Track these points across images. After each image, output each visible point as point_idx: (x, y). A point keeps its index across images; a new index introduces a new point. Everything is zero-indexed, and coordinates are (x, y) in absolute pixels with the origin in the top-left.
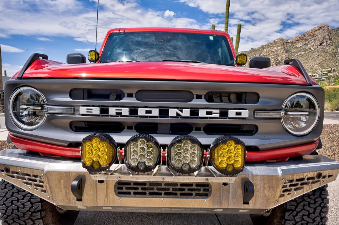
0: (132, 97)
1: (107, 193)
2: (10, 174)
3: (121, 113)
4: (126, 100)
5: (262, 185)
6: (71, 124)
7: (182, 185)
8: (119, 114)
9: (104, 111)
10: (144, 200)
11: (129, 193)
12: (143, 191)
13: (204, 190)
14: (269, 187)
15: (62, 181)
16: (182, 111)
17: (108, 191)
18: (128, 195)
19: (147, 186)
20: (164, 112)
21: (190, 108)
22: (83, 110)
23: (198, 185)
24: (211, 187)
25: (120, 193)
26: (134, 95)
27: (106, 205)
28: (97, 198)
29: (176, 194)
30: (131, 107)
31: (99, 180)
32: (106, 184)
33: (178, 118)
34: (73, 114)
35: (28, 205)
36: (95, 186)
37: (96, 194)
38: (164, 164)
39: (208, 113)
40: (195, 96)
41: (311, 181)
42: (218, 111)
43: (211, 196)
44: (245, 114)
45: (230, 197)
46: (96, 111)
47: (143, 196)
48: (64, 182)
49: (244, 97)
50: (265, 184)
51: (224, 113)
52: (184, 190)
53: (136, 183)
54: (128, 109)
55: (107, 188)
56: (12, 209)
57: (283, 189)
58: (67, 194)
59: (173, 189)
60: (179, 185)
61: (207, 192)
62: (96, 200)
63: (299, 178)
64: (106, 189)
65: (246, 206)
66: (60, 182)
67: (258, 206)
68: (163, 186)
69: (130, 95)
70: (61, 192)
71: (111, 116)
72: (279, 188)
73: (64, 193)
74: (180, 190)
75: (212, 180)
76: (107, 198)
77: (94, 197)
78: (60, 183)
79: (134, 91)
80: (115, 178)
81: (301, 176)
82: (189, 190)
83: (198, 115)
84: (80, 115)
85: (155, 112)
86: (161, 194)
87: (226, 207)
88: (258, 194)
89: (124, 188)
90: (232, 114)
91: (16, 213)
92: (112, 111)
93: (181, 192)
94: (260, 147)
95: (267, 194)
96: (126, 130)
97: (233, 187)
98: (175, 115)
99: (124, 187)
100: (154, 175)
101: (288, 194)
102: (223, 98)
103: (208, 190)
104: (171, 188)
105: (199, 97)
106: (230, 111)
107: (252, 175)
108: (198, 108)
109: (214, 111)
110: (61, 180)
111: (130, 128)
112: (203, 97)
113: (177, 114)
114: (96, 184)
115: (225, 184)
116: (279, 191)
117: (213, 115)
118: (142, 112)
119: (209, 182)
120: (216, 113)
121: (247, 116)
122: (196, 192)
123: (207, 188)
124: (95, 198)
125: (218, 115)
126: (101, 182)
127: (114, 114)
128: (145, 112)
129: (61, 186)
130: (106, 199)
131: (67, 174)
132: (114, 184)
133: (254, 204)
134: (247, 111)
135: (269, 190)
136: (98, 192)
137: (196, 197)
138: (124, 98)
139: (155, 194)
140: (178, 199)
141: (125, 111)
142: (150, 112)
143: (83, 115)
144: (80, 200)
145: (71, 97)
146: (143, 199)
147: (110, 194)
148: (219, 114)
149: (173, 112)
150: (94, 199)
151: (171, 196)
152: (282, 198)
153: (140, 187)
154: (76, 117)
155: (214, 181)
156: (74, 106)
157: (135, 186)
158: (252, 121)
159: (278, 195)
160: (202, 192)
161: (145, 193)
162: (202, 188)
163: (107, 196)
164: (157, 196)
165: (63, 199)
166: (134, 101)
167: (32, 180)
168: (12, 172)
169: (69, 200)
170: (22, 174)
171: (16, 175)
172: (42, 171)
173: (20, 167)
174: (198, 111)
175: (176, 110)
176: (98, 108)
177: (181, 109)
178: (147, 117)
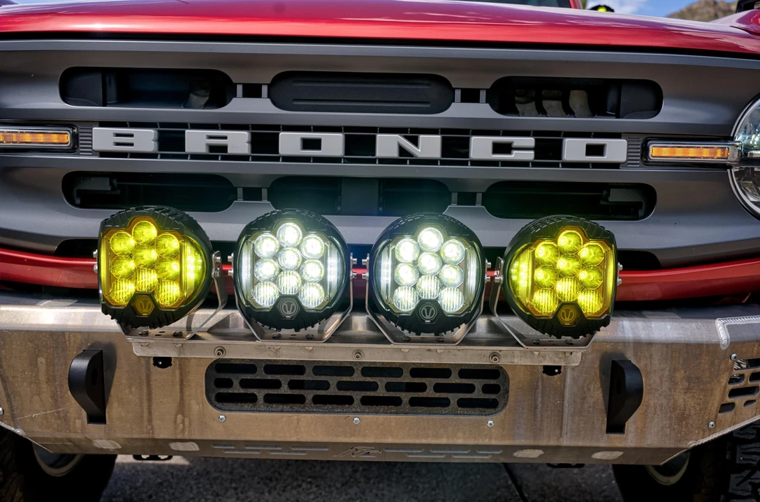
0: (259, 95)
1: (182, 399)
3: (224, 148)
4: (239, 106)
5: (667, 373)
6: (68, 182)
7: (418, 371)
8: (218, 151)
10: (299, 420)
11: (252, 399)
12: (296, 392)
13: (486, 389)
14: (689, 379)
15: (41, 360)
16: (415, 141)
17: (186, 393)
18: (247, 406)
19: (308, 376)
21: (443, 131)
22: (103, 138)
23: (466, 372)
24: (507, 379)
25: (219, 399)
26: (265, 89)
27: (180, 437)
28: (150, 413)
29: (396, 402)
31: (156, 360)
32: (177, 372)
33: (404, 162)
34: (73, 149)
36: (144, 378)
37: (150, 400)
38: (359, 308)
39: (498, 148)
40: (458, 94)
42: (530, 141)
43: (507, 407)
44: (616, 150)
45: (566, 410)
46: (145, 140)
47: (296, 407)
48: (47, 365)
49: (612, 98)
50: (675, 370)
52: (422, 387)
53: (272, 367)
54: (245, 136)
55: (182, 381)
57: (731, 387)
58: (56, 401)
59: (389, 387)
60: (406, 374)
61: (493, 396)
62: (150, 421)
64: (178, 387)
65: (616, 440)
66: (34, 364)
67: (652, 441)
68: (357, 377)
69: (252, 91)
70: (39, 394)
71: (194, 157)
72: (719, 382)
73: (46, 396)
74: (410, 387)
75: (511, 358)
76: (183, 415)
77: (142, 412)
78: (36, 365)
79: (264, 78)
80: (207, 351)
82: (438, 388)
84: (94, 153)
85: (333, 144)
86: (349, 401)
87: (553, 443)
88: (652, 403)
89: (236, 383)
90: (574, 149)
92: (196, 141)
93: (415, 395)
94: (660, 257)
95: (681, 401)
96: (240, 201)
97: (574, 380)
98: (394, 154)
99: (236, 379)
100: (329, 341)
101: (746, 404)
102: (546, 104)
103: (494, 389)
104: (382, 382)
105: (470, 96)
106: (567, 141)
107: (637, 343)
108: (466, 131)
109: (517, 141)
110: (37, 356)
111: (252, 194)
112: (483, 95)
113: (402, 151)
114: (148, 369)
115: (549, 370)
116: (720, 392)
117: (515, 156)
118: (289, 143)
119: (503, 362)
120: (524, 148)
121: (621, 157)
122: (461, 396)
123: (492, 382)
124: (146, 415)
125: (529, 156)
126: (165, 362)
127: (203, 150)
128: (299, 144)
129: (37, 375)
130: (180, 417)
131: (55, 338)
132: (203, 369)
133: (642, 433)
134: (623, 141)
135: (687, 390)
136: (153, 396)
137: (461, 410)
138: (234, 99)
139: (331, 403)
140: (403, 417)
141: (239, 142)
142: (315, 144)
143: (103, 154)
144: (97, 417)
145: (65, 97)
146: (295, 416)
147: (193, 402)
148: (532, 152)
149: (387, 145)
150: (142, 417)
151: (382, 408)
152: (728, 415)
153: (284, 379)
154: (82, 159)
155: (517, 361)
156: (78, 128)
157: (269, 377)
158: (639, 173)
159: (716, 405)
160: (478, 394)
161: (300, 400)
162: (478, 383)
163: (182, 408)
164: (340, 408)
165: (45, 417)
166: (262, 107)
169: (64, 420)
174: (467, 141)
175: (398, 138)
176: (151, 133)
177: (413, 135)
178: (306, 159)
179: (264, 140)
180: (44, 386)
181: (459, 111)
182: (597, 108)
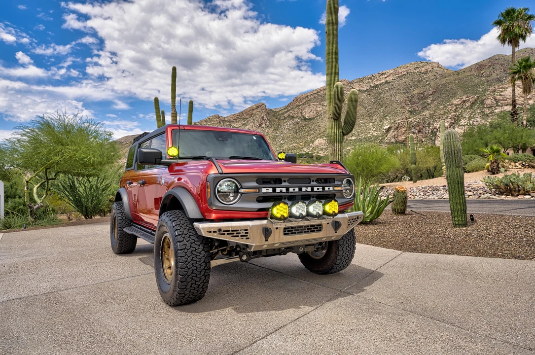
2: (222, 233)
3: (282, 191)
4: (283, 184)
6: (257, 199)
7: (311, 226)
9: (274, 190)
11: (289, 234)
17: (280, 234)
20: (300, 189)
22: (264, 190)
23: (317, 225)
24: (323, 226)
25: (285, 234)
26: (287, 181)
27: (278, 242)
28: (275, 238)
30: (286, 187)
32: (279, 230)
34: (259, 192)
39: (318, 189)
40: (312, 181)
41: (355, 220)
43: (323, 231)
44: (331, 188)
46: (271, 190)
51: (323, 189)
53: (292, 227)
54: (285, 189)
58: (261, 238)
59: (307, 229)
61: (321, 229)
62: (275, 240)
63: (352, 219)
65: (335, 234)
66: (258, 231)
67: (341, 234)
68: (303, 228)
69: (285, 181)
71: (278, 193)
72: (346, 223)
73: (259, 237)
79: (286, 179)
80: (283, 226)
82: (314, 229)
83: (314, 190)
85: (297, 190)
86: (302, 232)
88: (340, 228)
90: (326, 189)
92: (278, 190)
93: (311, 230)
96: (283, 200)
97: (331, 225)
98: (305, 191)
99: (287, 230)
102: (322, 181)
106: (326, 187)
107: (338, 218)
109: (320, 188)
111: (285, 199)
112: (315, 181)
114: (275, 230)
115: (328, 223)
116: (347, 225)
117: (320, 190)
118: (291, 190)
119: (322, 223)
121: (332, 190)
122: (317, 230)
123: (321, 227)
126: (277, 228)
130: (279, 239)
131: (262, 226)
132: (283, 229)
133: (339, 233)
136: (275, 235)
137: (317, 232)
140: (309, 234)
141: (284, 190)
142: (294, 190)
143: (263, 193)
144: (267, 240)
145: (257, 183)
146: (295, 236)
151: (307, 233)
152: (348, 229)
154: (260, 194)
155: (324, 222)
156: (259, 189)
157: (291, 230)
158: (334, 192)
159: (347, 227)
160: (319, 229)
161: (295, 233)
162: (319, 227)
163: (279, 237)
164: (301, 234)
165: (259, 241)
166: (286, 184)
167: (239, 233)
168: (224, 231)
169: (262, 241)
170: (232, 231)
171: (226, 233)
172: (249, 226)
173: (231, 227)
174: (314, 188)
175: (305, 188)
177: (307, 188)
178: (293, 192)
179: (288, 190)
180: (259, 235)
181: (313, 183)
182: (327, 182)
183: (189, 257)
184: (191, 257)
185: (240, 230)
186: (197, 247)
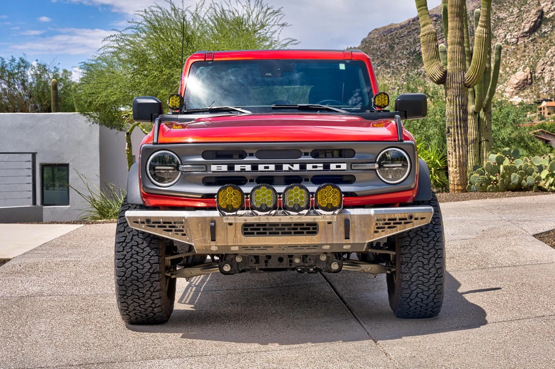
0: (253, 156)
1: (235, 234)
2: (151, 224)
3: (245, 169)
4: (248, 159)
6: (204, 179)
7: (295, 224)
8: (243, 170)
9: (231, 168)
10: (265, 239)
11: (253, 233)
12: (264, 231)
13: (313, 229)
14: (365, 224)
15: (200, 224)
16: (293, 166)
17: (236, 232)
18: (252, 235)
19: (267, 227)
20: (279, 167)
21: (300, 163)
22: (214, 168)
23: (308, 224)
24: (318, 225)
25: (246, 234)
26: (254, 154)
27: (234, 244)
29: (290, 233)
30: (252, 164)
31: (229, 223)
32: (234, 226)
34: (206, 171)
35: (148, 266)
36: (226, 228)
37: (227, 234)
38: (280, 209)
39: (314, 167)
40: (303, 154)
41: (403, 221)
42: (322, 165)
43: (319, 233)
44: (344, 166)
45: (334, 233)
46: (224, 168)
47: (264, 235)
48: (201, 226)
49: (343, 153)
50: (361, 222)
51: (326, 167)
52: (297, 229)
53: (258, 225)
54: (250, 166)
56: (132, 271)
57: (377, 226)
58: (203, 235)
59: (288, 229)
60: (293, 225)
61: (315, 231)
62: (227, 240)
63: (390, 218)
64: (234, 230)
65: (347, 241)
66: (198, 226)
67: (357, 241)
68: (280, 227)
69: (251, 155)
70: (199, 234)
71: (237, 172)
72: (372, 224)
73: (201, 234)
74: (294, 229)
75: (318, 219)
77: (225, 237)
79: (254, 151)
80: (241, 221)
81: (393, 217)
82: (301, 229)
83: (306, 169)
84: (211, 171)
85: (272, 167)
86: (278, 233)
87: (331, 243)
89: (249, 229)
90: (333, 167)
91: (136, 275)
92: (237, 168)
93: (295, 231)
94: (357, 193)
95: (363, 230)
96: (249, 182)
97: (335, 225)
98: (287, 169)
99: (249, 228)
100: (273, 216)
101: (382, 231)
102: (327, 154)
103: (316, 229)
104: (286, 228)
105: (306, 154)
106: (331, 164)
107: (350, 215)
108: (306, 163)
109: (318, 165)
111: (251, 181)
112: (309, 154)
113: (290, 168)
114: (227, 226)
115: (329, 223)
116: (373, 228)
117: (318, 169)
118: (261, 167)
119: (317, 221)
120: (320, 167)
121: (345, 168)
122: (307, 231)
123: (315, 227)
125: (322, 169)
126: (230, 224)
127: (239, 170)
128: (263, 168)
129: (198, 229)
130: (235, 239)
131: (204, 218)
132: (241, 226)
133: (354, 239)
134: (345, 164)
135: (364, 227)
137: (307, 234)
138: (247, 157)
139: (274, 234)
140: (292, 237)
141: (248, 168)
142: (268, 168)
143: (213, 172)
144: (213, 239)
145: (203, 157)
146: (264, 237)
147: (238, 234)
149: (286, 167)
150: (225, 239)
151: (287, 235)
152: (377, 234)
153: (261, 228)
154: (209, 173)
155: (320, 220)
156: (207, 167)
157: (258, 227)
158: (350, 172)
159: (373, 231)
160: (311, 230)
161: (265, 233)
162: (311, 227)
163: (235, 236)
164: (276, 235)
165: (200, 240)
166: (254, 159)
167: (174, 227)
168: (154, 223)
169: (205, 240)
170: (164, 223)
171: (156, 225)
172: (184, 218)
173: (162, 218)
174: (306, 165)
175: (288, 165)
176: (226, 166)
177: (292, 164)
178: (265, 171)
179: (255, 167)
180: (200, 231)
181: (303, 159)
182: (340, 156)
183: (128, 252)
184: (130, 253)
185: (173, 222)
186: (140, 241)
